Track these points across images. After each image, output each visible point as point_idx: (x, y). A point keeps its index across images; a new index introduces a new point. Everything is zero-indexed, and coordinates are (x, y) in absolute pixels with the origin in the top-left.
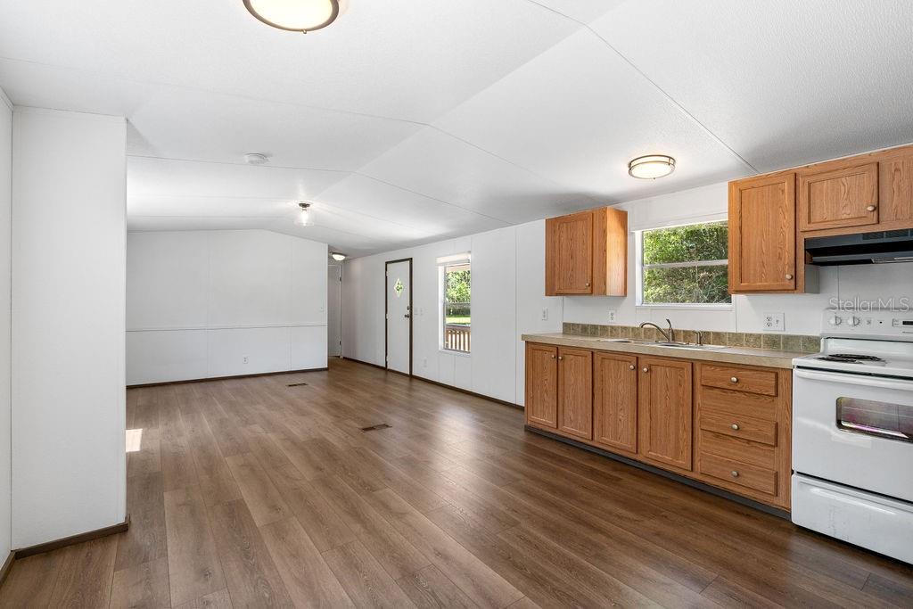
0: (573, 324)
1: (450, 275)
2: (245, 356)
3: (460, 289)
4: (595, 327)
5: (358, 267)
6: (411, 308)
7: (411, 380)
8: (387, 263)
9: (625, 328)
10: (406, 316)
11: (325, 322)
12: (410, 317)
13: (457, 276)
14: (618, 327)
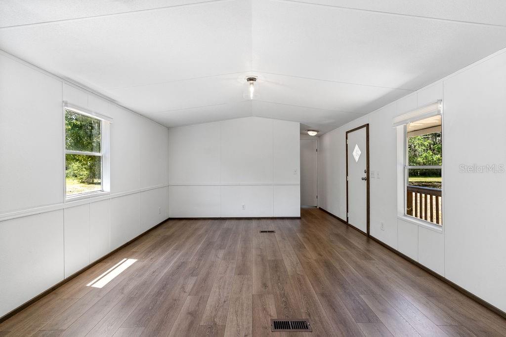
1: (417, 147)
2: (243, 204)
3: (426, 156)
5: (327, 140)
6: (368, 172)
7: (368, 241)
8: (347, 133)
10: (363, 179)
11: (299, 182)
12: (368, 179)
13: (423, 148)
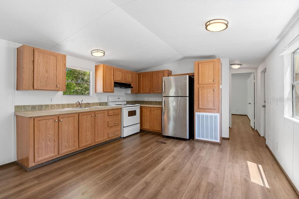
0: (24, 106)
4: (41, 106)
9: (58, 105)
14: (55, 105)
